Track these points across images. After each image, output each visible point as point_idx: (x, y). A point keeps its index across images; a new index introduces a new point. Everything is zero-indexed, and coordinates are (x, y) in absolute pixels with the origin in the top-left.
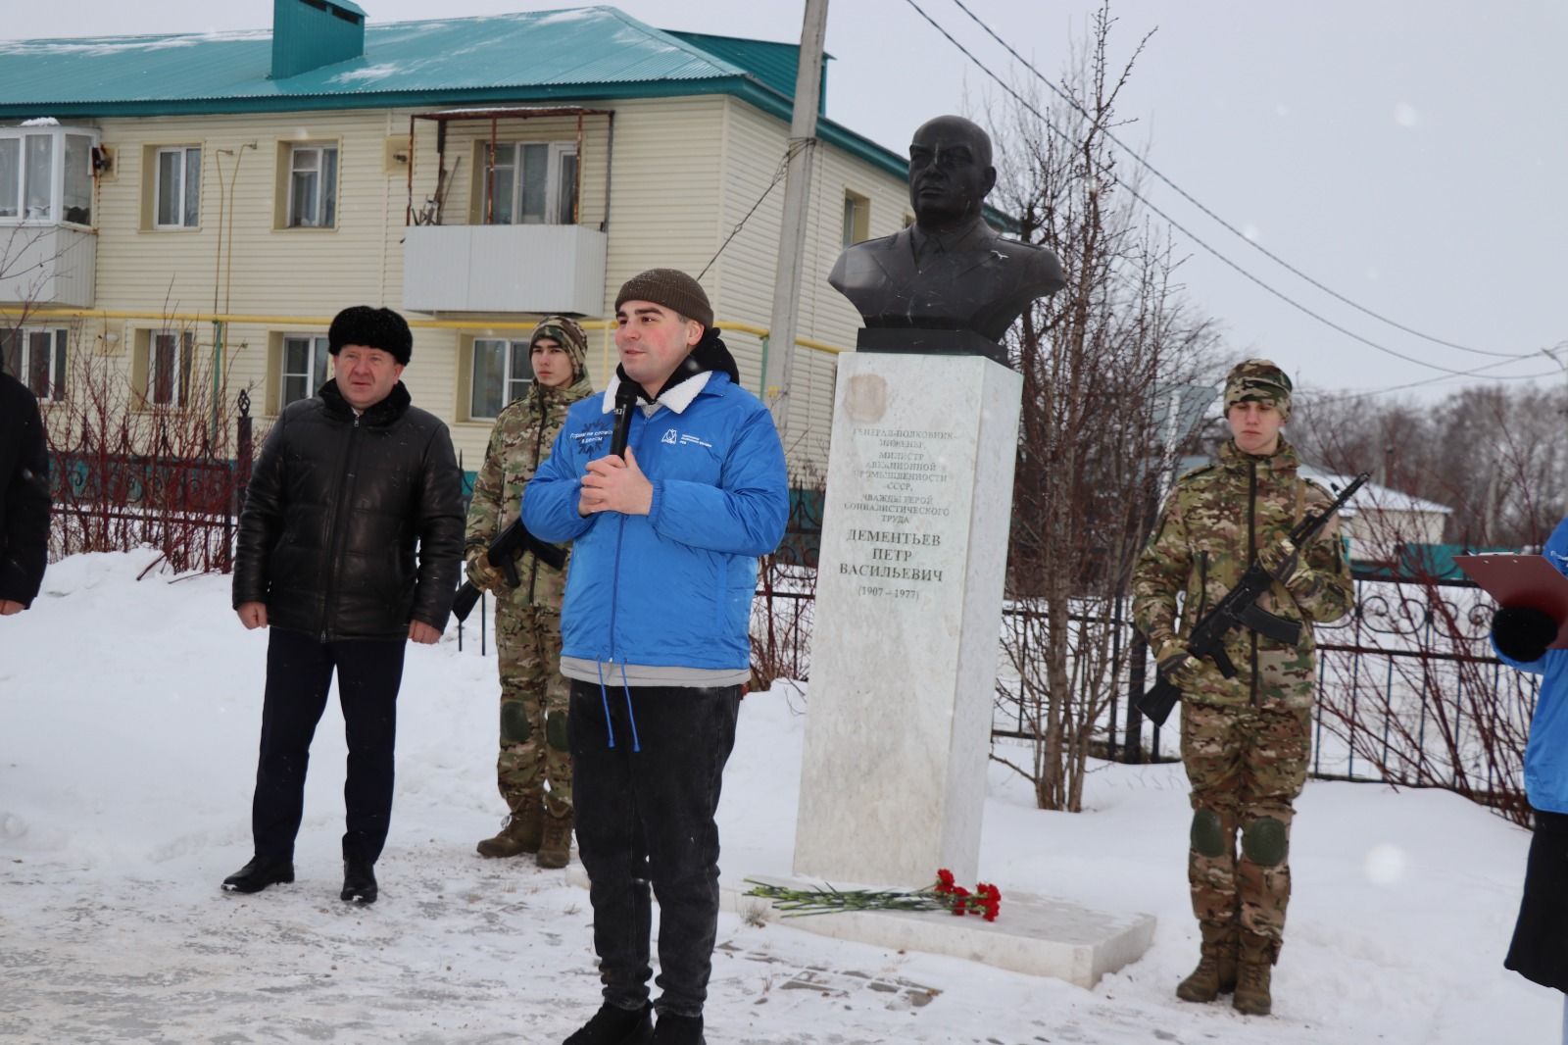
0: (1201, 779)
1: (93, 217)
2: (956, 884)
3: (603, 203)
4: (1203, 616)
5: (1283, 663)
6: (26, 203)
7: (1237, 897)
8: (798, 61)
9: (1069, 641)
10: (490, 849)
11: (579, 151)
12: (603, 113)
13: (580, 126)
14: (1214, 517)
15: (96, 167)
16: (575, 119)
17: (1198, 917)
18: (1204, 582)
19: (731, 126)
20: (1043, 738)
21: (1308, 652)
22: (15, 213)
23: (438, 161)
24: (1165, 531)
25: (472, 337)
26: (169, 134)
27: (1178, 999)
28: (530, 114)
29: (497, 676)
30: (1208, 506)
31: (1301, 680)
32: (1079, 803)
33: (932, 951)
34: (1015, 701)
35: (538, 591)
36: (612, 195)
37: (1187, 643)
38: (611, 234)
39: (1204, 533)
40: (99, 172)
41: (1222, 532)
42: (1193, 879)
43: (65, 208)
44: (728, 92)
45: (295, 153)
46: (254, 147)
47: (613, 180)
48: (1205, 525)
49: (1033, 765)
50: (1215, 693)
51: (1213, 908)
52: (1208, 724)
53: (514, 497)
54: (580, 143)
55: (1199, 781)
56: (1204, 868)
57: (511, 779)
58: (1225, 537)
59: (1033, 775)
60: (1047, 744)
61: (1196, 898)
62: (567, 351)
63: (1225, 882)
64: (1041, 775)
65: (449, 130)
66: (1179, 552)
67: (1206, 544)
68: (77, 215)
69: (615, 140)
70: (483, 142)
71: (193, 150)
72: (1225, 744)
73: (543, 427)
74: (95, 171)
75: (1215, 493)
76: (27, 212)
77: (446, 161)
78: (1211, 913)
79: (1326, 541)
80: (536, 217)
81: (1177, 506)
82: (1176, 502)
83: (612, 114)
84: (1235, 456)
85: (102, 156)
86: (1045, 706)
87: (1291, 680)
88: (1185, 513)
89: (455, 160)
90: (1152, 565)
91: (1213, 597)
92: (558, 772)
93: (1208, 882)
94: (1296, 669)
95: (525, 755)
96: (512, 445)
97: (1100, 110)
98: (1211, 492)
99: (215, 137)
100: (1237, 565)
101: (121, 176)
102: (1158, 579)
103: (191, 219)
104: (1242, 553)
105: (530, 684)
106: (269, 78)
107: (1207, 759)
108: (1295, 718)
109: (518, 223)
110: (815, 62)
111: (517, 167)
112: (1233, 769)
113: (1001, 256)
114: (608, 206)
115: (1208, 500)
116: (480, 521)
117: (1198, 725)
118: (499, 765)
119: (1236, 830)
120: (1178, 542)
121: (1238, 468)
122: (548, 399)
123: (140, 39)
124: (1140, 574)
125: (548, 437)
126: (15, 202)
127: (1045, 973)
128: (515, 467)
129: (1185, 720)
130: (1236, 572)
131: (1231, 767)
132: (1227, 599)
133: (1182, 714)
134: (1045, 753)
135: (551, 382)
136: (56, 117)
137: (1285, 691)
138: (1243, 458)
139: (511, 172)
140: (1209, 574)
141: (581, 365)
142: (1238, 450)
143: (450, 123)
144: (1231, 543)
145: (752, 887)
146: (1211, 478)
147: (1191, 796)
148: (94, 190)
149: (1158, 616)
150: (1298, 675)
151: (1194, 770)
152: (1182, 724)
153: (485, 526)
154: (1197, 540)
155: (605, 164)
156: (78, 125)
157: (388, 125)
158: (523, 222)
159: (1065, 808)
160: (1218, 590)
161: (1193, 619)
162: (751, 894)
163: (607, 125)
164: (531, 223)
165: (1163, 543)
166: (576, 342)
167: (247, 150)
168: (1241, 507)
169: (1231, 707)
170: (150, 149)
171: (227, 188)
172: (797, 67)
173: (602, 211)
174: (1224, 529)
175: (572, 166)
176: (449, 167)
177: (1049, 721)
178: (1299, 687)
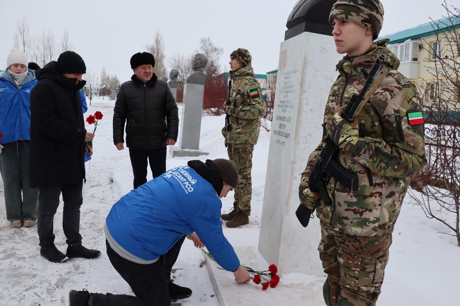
1: (419, 59)
5: (346, 202)
6: (405, 58)
14: (333, 101)
15: (420, 48)
21: (365, 197)
22: (403, 61)
31: (358, 216)
41: (333, 110)
43: (412, 58)
68: (415, 59)
76: (405, 60)
79: (389, 116)
85: (421, 46)
87: (350, 215)
94: (355, 207)
101: (425, 49)
108: (358, 241)
122: (232, 75)
126: (403, 59)
136: (411, 39)
137: (345, 221)
148: (419, 53)
150: (355, 212)
156: (415, 40)
168: (340, 93)
169: (326, 225)
170: (431, 42)
174: (334, 108)
178: (356, 221)
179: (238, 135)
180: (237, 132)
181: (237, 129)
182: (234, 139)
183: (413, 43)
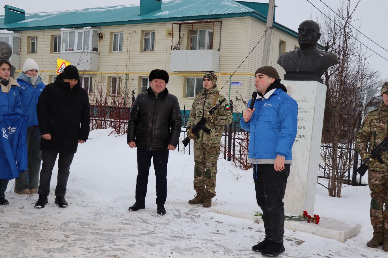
0: (374, 190)
1: (99, 50)
2: (308, 215)
3: (219, 44)
4: (375, 148)
6: (84, 47)
7: (383, 221)
8: (268, 8)
9: (338, 154)
10: (191, 202)
11: (213, 31)
12: (219, 22)
13: (213, 25)
14: (378, 122)
15: (99, 38)
16: (212, 23)
17: (373, 225)
18: (375, 139)
19: (251, 24)
20: (331, 178)
22: (81, 49)
23: (179, 34)
24: (365, 126)
25: (187, 77)
26: (116, 30)
27: (367, 247)
28: (201, 22)
29: (194, 160)
30: (376, 119)
32: (340, 195)
33: (302, 231)
34: (323, 169)
35: (203, 139)
36: (221, 42)
37: (370, 155)
38: (221, 52)
39: (375, 126)
40: (100, 39)
41: (380, 126)
42: (371, 215)
43: (92, 48)
44: (250, 16)
45: (145, 33)
46: (135, 32)
47: (221, 38)
48: (375, 124)
49: (328, 185)
50: (377, 168)
51: (377, 223)
52: (376, 176)
53: (198, 116)
54: (213, 29)
55: (373, 190)
56: (375, 213)
57: (197, 185)
58: (381, 128)
59: (328, 188)
60: (332, 180)
61: (372, 221)
62: (212, 80)
63: (380, 217)
64: (330, 188)
65: (182, 27)
66: (368, 131)
67: (376, 129)
68: (95, 49)
69: (222, 28)
70: (190, 29)
71: (121, 33)
72: (380, 181)
73: (205, 99)
74: (99, 39)
75: (378, 116)
76: (84, 49)
77: (181, 34)
78: (376, 224)
80: (203, 48)
81: (368, 119)
82: (367, 118)
83: (221, 22)
84: (384, 106)
85: (101, 35)
86: (331, 170)
88: (370, 121)
89: (183, 34)
90: (361, 134)
91: (377, 143)
92: (208, 184)
93: (376, 217)
95: (200, 179)
96: (198, 104)
97: (348, 17)
98: (377, 116)
99: (126, 30)
100: (384, 135)
101: (105, 40)
102: (362, 138)
103: (121, 50)
104: (386, 132)
105: (202, 162)
106: (139, 15)
107: (375, 185)
109: (198, 49)
110: (273, 7)
111: (198, 35)
112: (382, 188)
113: (322, 56)
114: (220, 45)
115: (376, 118)
116: (190, 122)
117: (373, 176)
118: (194, 182)
119: (383, 203)
120: (368, 129)
121: (385, 109)
122: (207, 92)
123: (110, 7)
124: (357, 137)
125: (207, 101)
126: (81, 47)
127: (332, 238)
128: (199, 109)
129: (369, 174)
130: (384, 136)
131: (382, 187)
132: (381, 143)
133: (368, 173)
134: (331, 182)
135: (207, 88)
136: (91, 26)
138: (386, 107)
139: (197, 37)
140: (376, 137)
141: (215, 84)
142: (385, 105)
143: (182, 25)
144: (382, 129)
145: (256, 214)
146: (377, 112)
147: (371, 194)
148: (99, 43)
149: (362, 148)
151: (372, 188)
152: (368, 176)
153: (191, 124)
154: (373, 128)
155: (220, 34)
156: (95, 28)
157: (167, 26)
158: (199, 49)
159: (336, 196)
160: (379, 141)
161: (372, 148)
162: (256, 215)
163: (220, 25)
164: (201, 49)
165: (364, 129)
166: (214, 78)
167: (134, 33)
168: (385, 120)
169: (382, 172)
170: (111, 33)
171: (129, 42)
172: (268, 9)
173: (219, 46)
174: (381, 125)
175: (211, 35)
176: (181, 36)
177: (332, 174)
179: (216, 137)
180: (216, 135)
181: (216, 132)
182: (213, 140)
183: (93, 31)
